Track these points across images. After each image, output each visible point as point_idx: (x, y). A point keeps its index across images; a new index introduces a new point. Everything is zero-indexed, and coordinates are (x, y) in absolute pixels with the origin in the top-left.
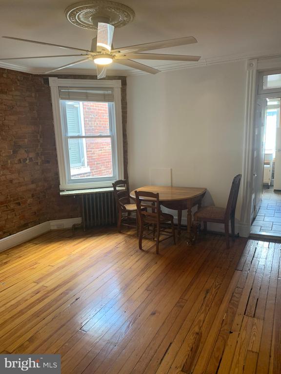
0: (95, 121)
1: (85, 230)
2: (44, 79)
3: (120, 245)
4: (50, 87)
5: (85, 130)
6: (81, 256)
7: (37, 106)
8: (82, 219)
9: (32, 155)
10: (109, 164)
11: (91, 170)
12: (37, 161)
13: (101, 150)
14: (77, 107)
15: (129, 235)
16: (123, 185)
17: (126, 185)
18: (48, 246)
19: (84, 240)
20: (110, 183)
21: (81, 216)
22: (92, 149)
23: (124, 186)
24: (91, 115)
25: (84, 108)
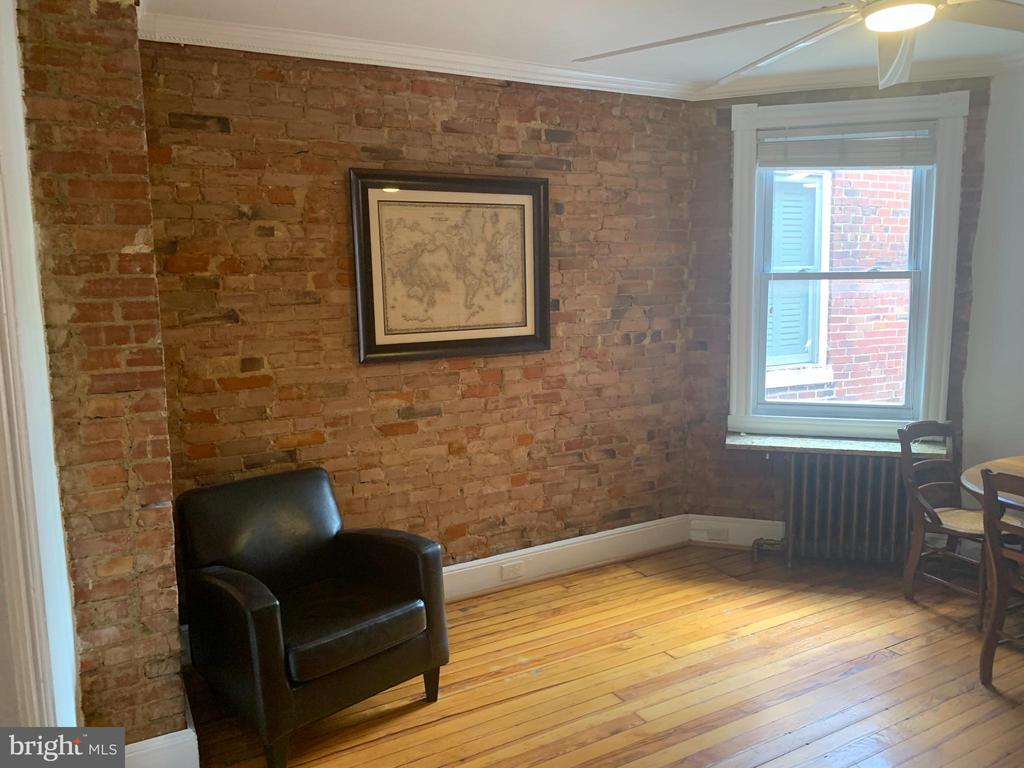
0: (866, 230)
1: (789, 565)
2: (719, 112)
3: (906, 647)
4: (732, 132)
5: (831, 254)
6: (766, 648)
7: (691, 188)
8: (787, 527)
9: (659, 324)
10: (897, 364)
11: (836, 376)
12: (673, 342)
13: (878, 318)
14: (814, 189)
15: (946, 617)
16: (940, 438)
17: (949, 440)
18: (676, 591)
19: (783, 597)
20: (893, 426)
21: (784, 519)
22: (846, 312)
23: (943, 443)
24: (853, 211)
25: (834, 191)
